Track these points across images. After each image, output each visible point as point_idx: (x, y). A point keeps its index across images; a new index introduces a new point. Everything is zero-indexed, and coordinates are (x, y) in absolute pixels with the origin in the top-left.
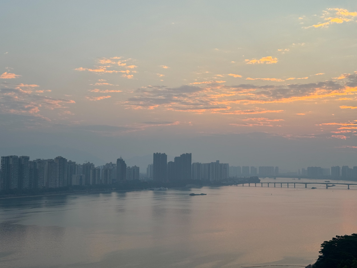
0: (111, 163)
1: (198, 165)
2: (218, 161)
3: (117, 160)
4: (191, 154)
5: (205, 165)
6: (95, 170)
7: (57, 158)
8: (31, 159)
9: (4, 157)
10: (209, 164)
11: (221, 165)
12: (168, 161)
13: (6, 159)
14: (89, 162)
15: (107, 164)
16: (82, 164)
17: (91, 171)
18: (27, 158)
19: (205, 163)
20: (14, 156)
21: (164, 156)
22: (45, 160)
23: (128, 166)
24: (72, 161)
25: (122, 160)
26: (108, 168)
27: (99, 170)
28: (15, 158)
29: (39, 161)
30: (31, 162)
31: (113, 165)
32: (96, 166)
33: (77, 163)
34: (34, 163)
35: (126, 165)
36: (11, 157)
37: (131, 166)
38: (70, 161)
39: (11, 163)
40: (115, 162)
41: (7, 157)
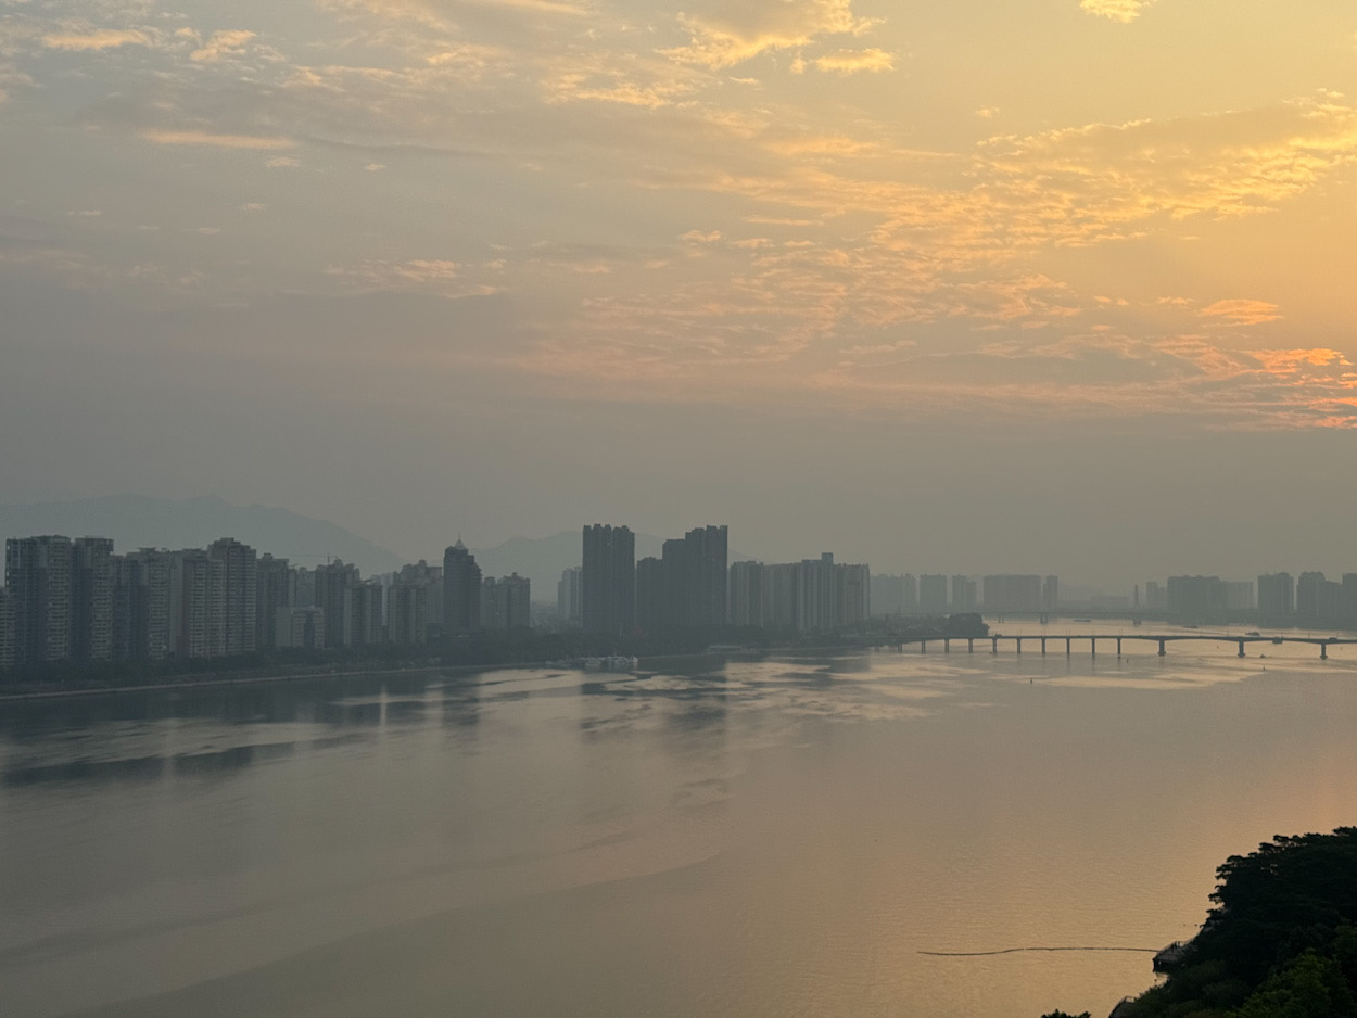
0: (423, 562)
1: (755, 570)
2: (828, 557)
3: (450, 552)
4: (725, 529)
5: (778, 568)
6: (360, 590)
7: (217, 546)
8: (120, 550)
9: (15, 542)
10: (794, 569)
11: (842, 569)
12: (638, 557)
13: (25, 553)
14: (338, 562)
15: (408, 568)
16: (312, 568)
17: (348, 594)
18: (106, 545)
19: (779, 562)
20: (56, 537)
21: (623, 539)
22: (173, 552)
23: (485, 574)
24: (276, 556)
25: (466, 551)
26: (410, 583)
27: (376, 589)
28: (59, 544)
29: (150, 556)
30: (118, 560)
31: (429, 571)
32: (364, 576)
33: (295, 563)
34: (132, 563)
35: (479, 570)
36: (45, 539)
37: (498, 577)
38: (268, 556)
39: (43, 564)
40: (436, 559)
41: (31, 544)
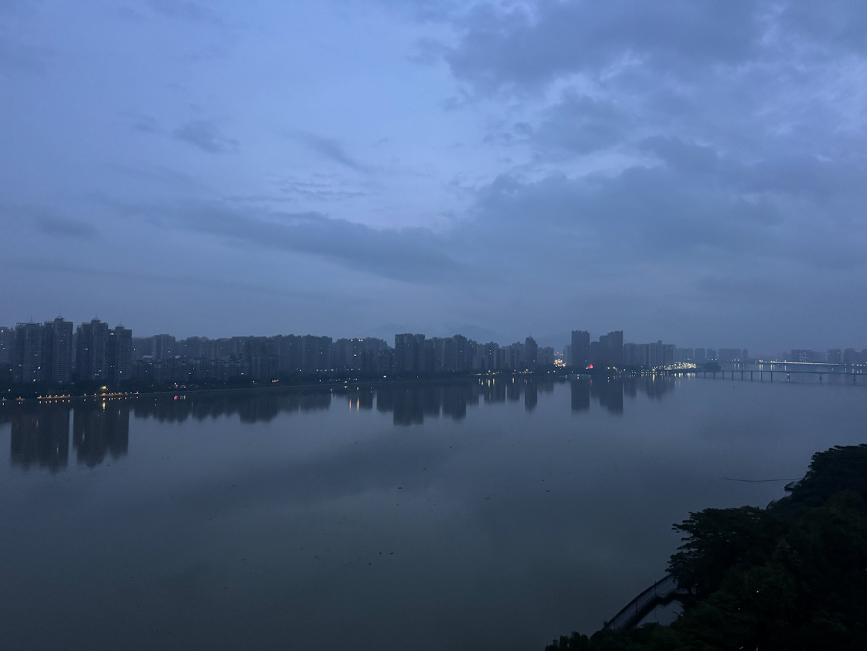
0: (519, 343)
1: (633, 346)
2: (660, 342)
3: (527, 339)
4: (622, 332)
5: (641, 346)
6: (499, 351)
7: (455, 337)
8: (427, 338)
9: (398, 335)
10: (647, 346)
11: (665, 346)
12: (591, 341)
13: (399, 338)
14: (492, 342)
15: (514, 344)
16: (484, 344)
17: (495, 352)
18: (424, 336)
19: (642, 343)
20: (409, 334)
21: (586, 335)
22: (443, 339)
23: (539, 347)
24: (473, 340)
25: (532, 339)
26: (515, 349)
27: (504, 351)
28: (410, 336)
29: (436, 340)
30: (427, 340)
31: (521, 345)
32: (500, 347)
33: (479, 342)
34: (430, 341)
35: (536, 345)
36: (406, 334)
37: (543, 348)
38: (470, 341)
39: (405, 342)
40: (523, 342)
41: (402, 335)
